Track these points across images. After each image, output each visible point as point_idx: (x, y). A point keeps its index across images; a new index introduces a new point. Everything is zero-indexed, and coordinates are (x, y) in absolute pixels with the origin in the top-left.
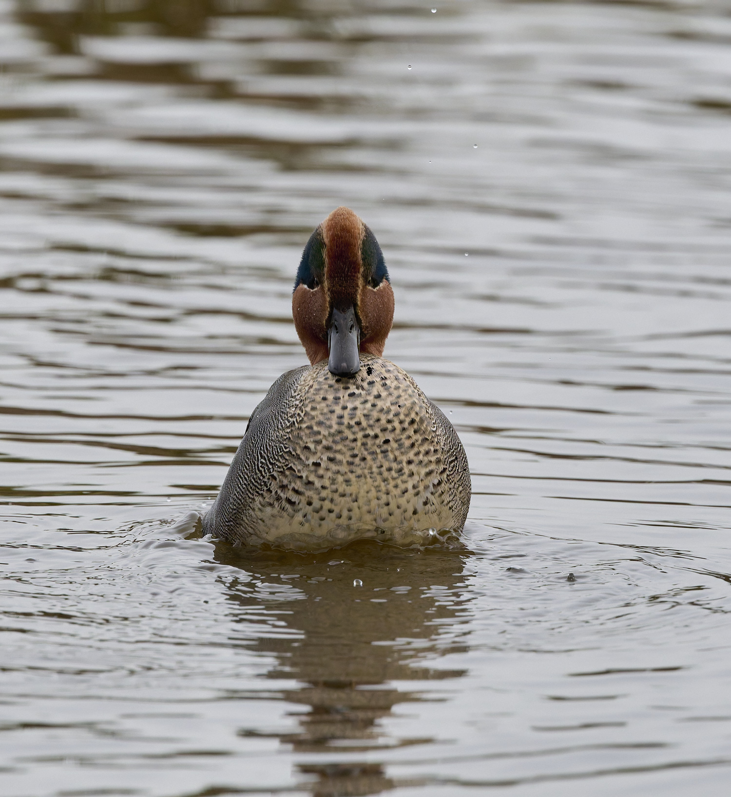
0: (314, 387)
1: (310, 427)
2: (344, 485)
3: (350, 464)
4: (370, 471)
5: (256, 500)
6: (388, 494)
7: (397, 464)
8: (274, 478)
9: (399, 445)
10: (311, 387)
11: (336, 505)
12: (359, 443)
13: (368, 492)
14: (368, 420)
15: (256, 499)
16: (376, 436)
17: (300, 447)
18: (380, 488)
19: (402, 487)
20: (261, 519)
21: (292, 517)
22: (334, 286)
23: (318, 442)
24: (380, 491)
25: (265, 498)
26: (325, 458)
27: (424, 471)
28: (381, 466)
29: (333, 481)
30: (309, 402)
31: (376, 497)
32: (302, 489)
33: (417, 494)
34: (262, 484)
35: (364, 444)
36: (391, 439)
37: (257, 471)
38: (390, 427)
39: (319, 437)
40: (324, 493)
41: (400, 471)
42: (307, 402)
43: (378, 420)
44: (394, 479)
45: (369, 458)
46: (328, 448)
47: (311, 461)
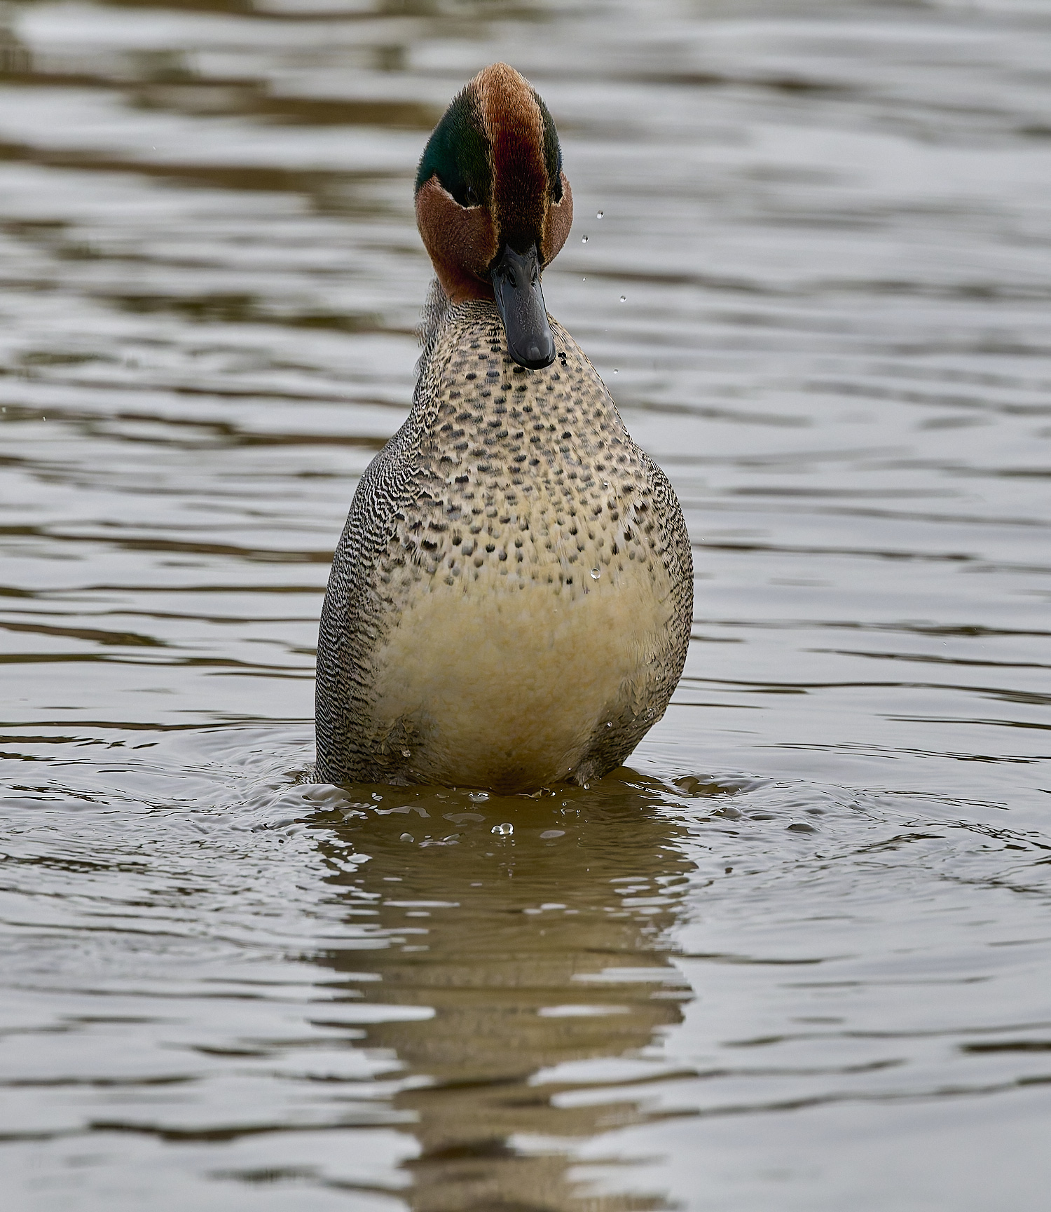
0: (453, 361)
1: (447, 428)
2: (506, 505)
3: (515, 471)
4: (545, 479)
5: (376, 566)
6: (573, 514)
7: (583, 469)
8: (400, 517)
9: (583, 441)
10: (449, 360)
11: (497, 538)
12: (526, 439)
13: (543, 513)
14: (542, 406)
15: (376, 562)
16: (553, 429)
17: (436, 462)
18: (561, 506)
19: (593, 503)
20: (386, 600)
21: (434, 573)
22: (508, 214)
23: (464, 447)
24: (561, 510)
25: (389, 555)
26: (474, 469)
27: (620, 483)
28: (561, 472)
29: (490, 501)
30: (446, 386)
31: (556, 520)
32: (443, 522)
33: (615, 518)
34: (383, 532)
35: (534, 441)
36: (572, 433)
37: (373, 518)
38: (570, 416)
39: (463, 440)
40: (477, 521)
41: (587, 479)
42: (444, 386)
43: (555, 408)
44: (579, 490)
45: (542, 459)
46: (478, 454)
47: (452, 479)
